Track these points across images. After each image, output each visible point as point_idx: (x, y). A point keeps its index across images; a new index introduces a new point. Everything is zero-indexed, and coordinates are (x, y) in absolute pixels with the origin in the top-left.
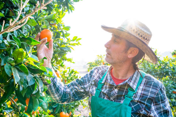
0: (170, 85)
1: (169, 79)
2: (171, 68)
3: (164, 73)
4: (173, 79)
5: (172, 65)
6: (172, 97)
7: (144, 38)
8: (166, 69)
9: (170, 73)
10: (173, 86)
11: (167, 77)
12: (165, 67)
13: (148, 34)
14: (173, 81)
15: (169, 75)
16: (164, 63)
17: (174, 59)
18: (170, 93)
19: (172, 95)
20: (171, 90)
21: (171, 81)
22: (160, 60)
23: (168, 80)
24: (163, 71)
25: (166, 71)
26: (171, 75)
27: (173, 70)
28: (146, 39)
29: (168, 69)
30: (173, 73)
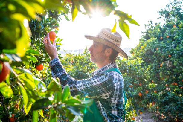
0: (128, 80)
1: (126, 75)
2: (128, 66)
3: (123, 70)
4: (130, 76)
5: (130, 64)
6: (129, 90)
7: (115, 40)
8: (125, 67)
9: (127, 70)
10: (130, 81)
11: (125, 74)
12: (124, 65)
13: (118, 37)
14: (130, 77)
15: (127, 72)
16: (123, 62)
17: (132, 58)
18: (127, 86)
19: (128, 88)
20: (128, 84)
21: (128, 77)
22: (120, 60)
23: (126, 77)
24: (123, 69)
25: (125, 69)
26: (128, 72)
27: (130, 68)
28: (117, 41)
29: (126, 67)
30: (130, 70)
